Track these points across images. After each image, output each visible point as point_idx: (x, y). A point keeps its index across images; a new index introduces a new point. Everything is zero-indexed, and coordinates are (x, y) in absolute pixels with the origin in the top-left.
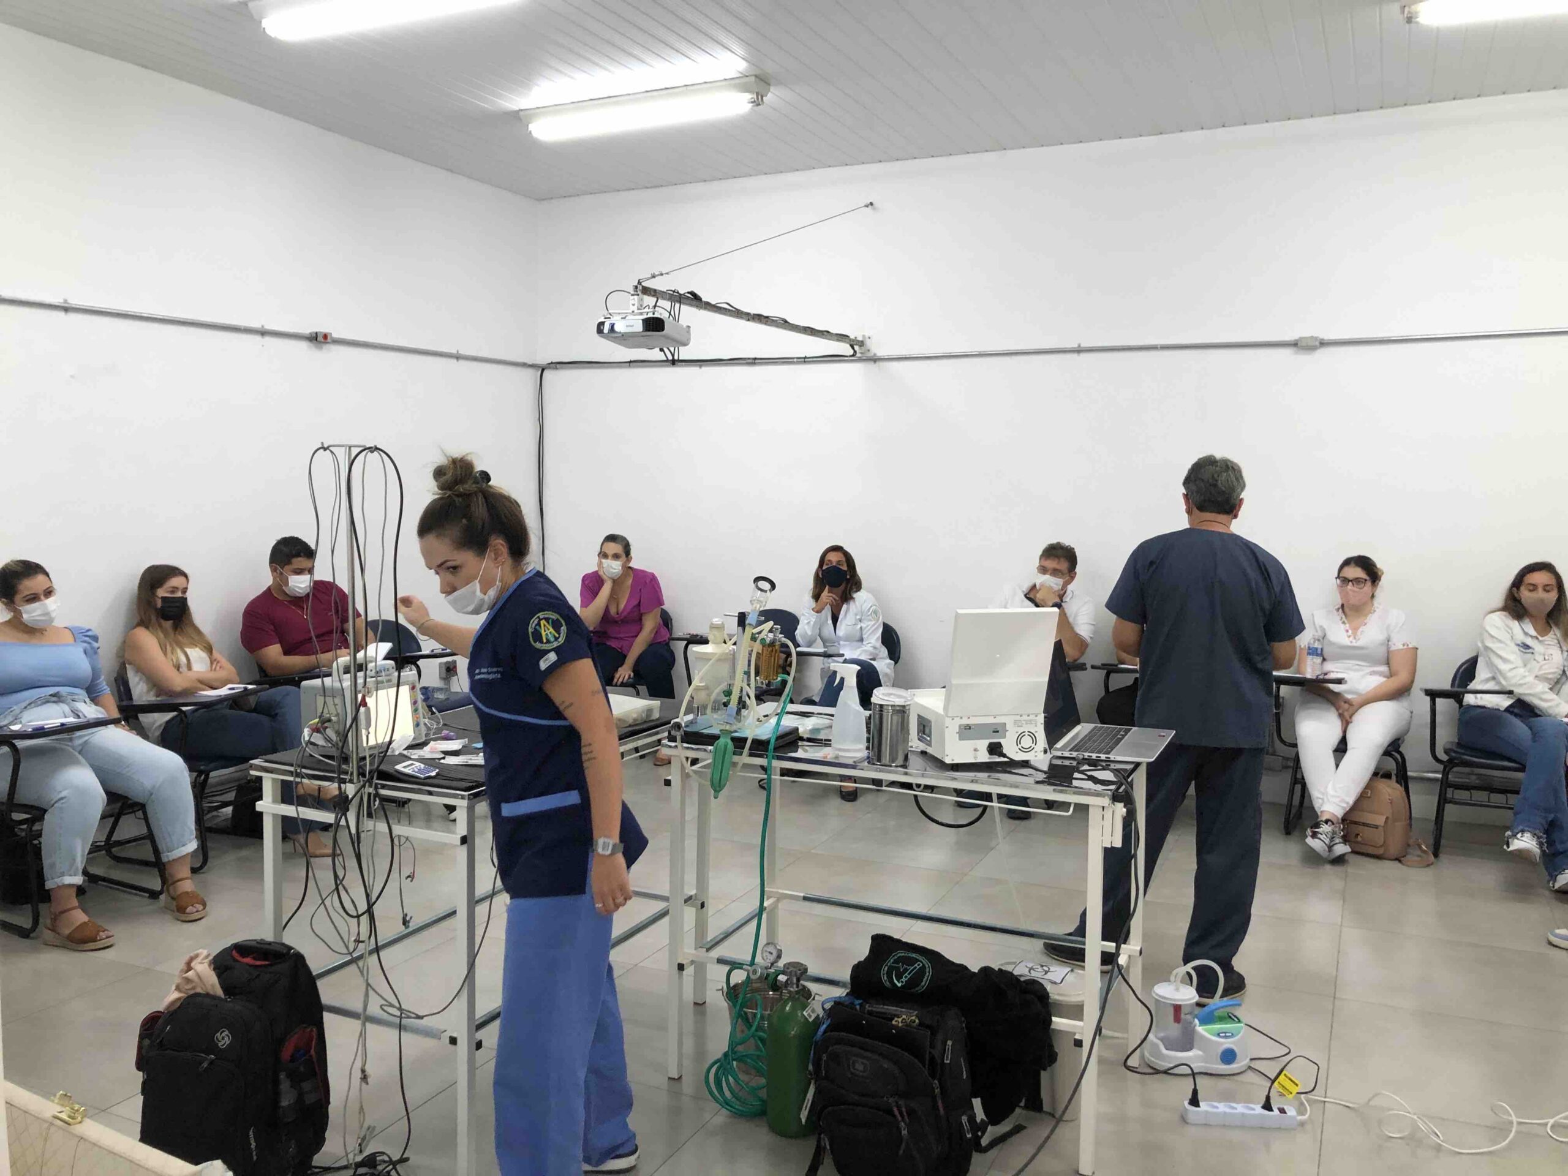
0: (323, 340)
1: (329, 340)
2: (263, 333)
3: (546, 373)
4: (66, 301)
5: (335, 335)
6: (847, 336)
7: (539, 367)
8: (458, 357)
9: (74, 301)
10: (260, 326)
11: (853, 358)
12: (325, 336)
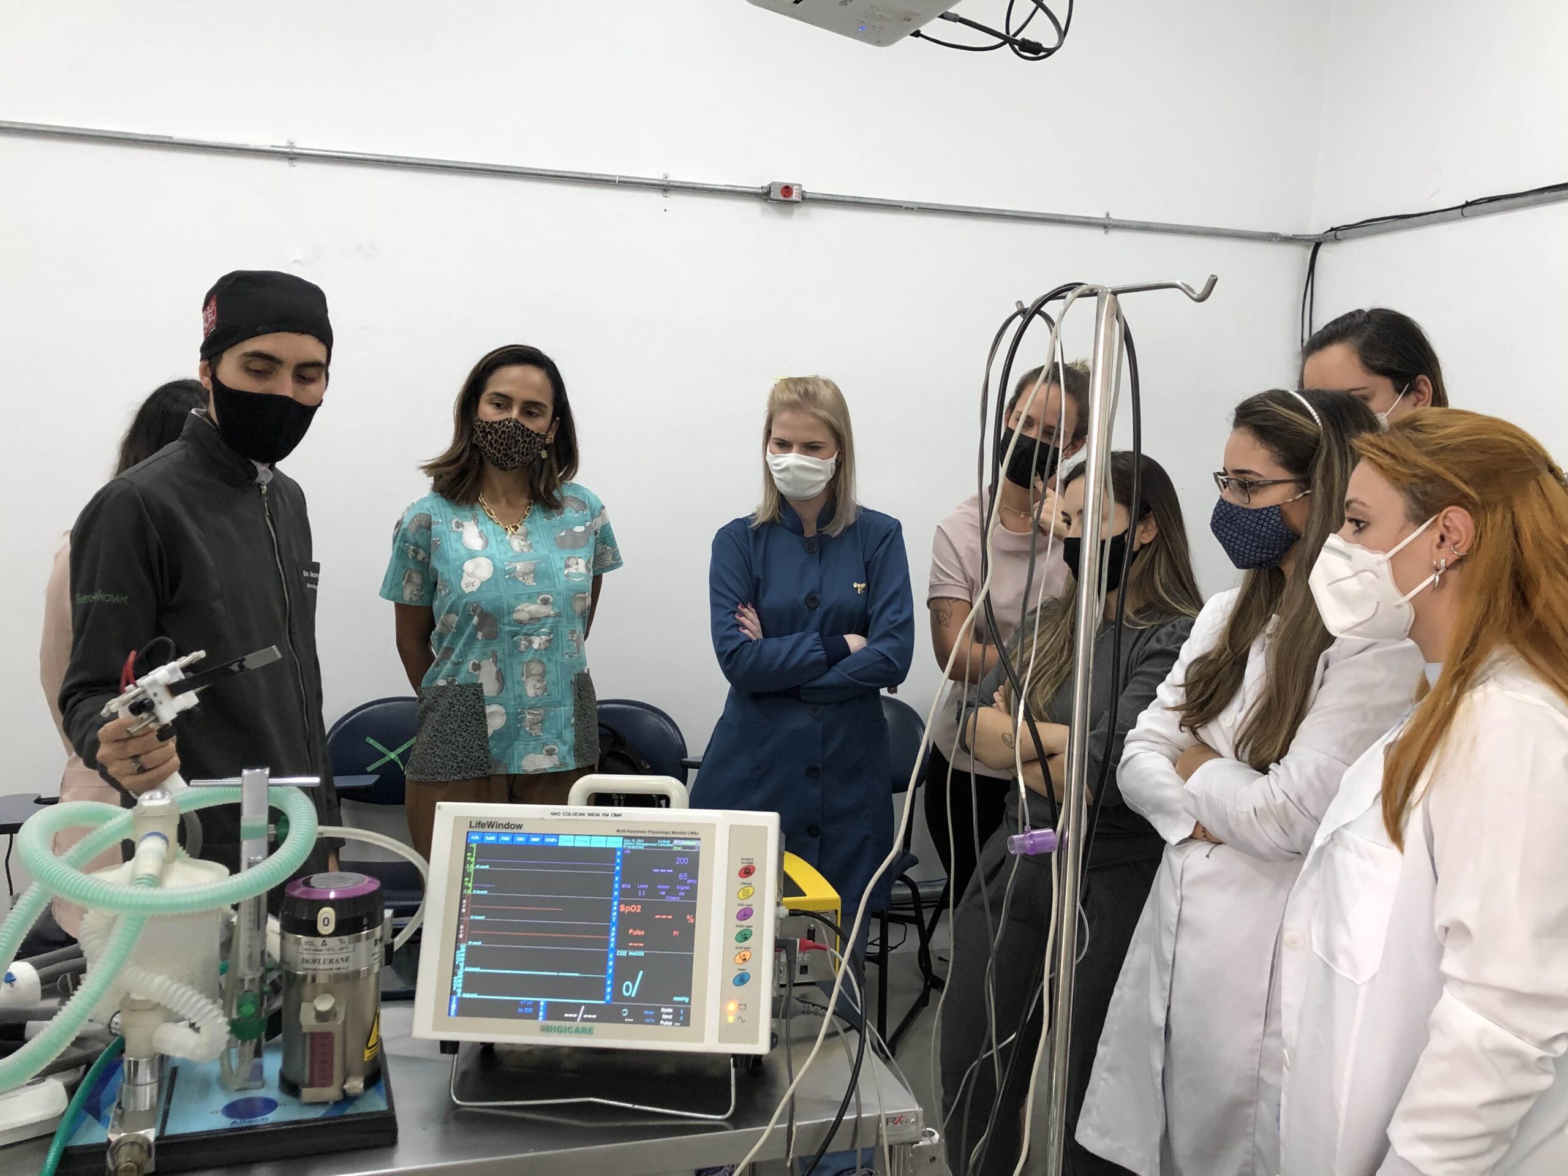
0: (782, 198)
1: (795, 196)
2: (665, 188)
3: (1322, 251)
4: (291, 145)
5: (812, 187)
7: (1309, 240)
8: (1106, 225)
9: (305, 144)
10: (660, 177)
12: (787, 190)
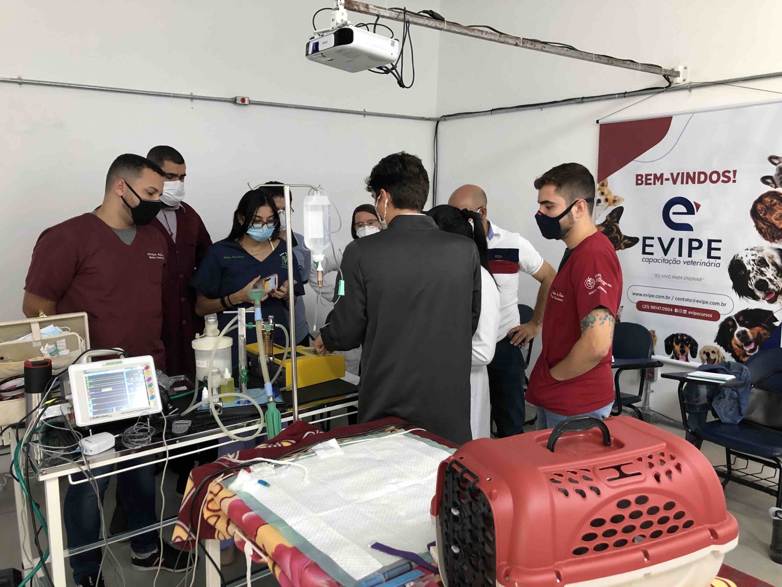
0: (242, 103)
1: (246, 102)
2: (192, 98)
3: (440, 123)
5: (253, 98)
6: (661, 67)
7: (435, 120)
8: (364, 114)
10: (189, 94)
11: (669, 88)
12: (243, 100)
